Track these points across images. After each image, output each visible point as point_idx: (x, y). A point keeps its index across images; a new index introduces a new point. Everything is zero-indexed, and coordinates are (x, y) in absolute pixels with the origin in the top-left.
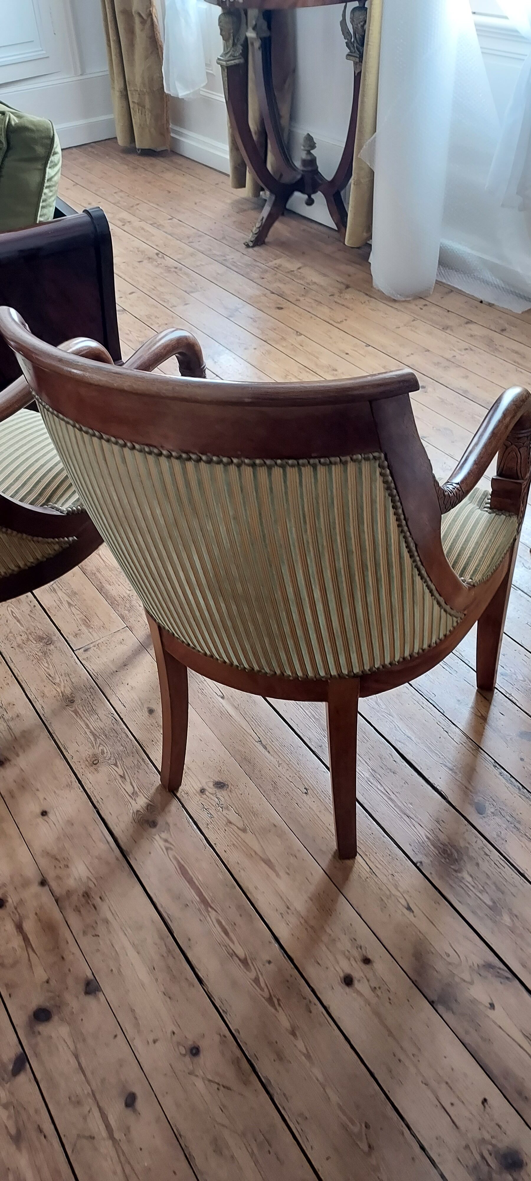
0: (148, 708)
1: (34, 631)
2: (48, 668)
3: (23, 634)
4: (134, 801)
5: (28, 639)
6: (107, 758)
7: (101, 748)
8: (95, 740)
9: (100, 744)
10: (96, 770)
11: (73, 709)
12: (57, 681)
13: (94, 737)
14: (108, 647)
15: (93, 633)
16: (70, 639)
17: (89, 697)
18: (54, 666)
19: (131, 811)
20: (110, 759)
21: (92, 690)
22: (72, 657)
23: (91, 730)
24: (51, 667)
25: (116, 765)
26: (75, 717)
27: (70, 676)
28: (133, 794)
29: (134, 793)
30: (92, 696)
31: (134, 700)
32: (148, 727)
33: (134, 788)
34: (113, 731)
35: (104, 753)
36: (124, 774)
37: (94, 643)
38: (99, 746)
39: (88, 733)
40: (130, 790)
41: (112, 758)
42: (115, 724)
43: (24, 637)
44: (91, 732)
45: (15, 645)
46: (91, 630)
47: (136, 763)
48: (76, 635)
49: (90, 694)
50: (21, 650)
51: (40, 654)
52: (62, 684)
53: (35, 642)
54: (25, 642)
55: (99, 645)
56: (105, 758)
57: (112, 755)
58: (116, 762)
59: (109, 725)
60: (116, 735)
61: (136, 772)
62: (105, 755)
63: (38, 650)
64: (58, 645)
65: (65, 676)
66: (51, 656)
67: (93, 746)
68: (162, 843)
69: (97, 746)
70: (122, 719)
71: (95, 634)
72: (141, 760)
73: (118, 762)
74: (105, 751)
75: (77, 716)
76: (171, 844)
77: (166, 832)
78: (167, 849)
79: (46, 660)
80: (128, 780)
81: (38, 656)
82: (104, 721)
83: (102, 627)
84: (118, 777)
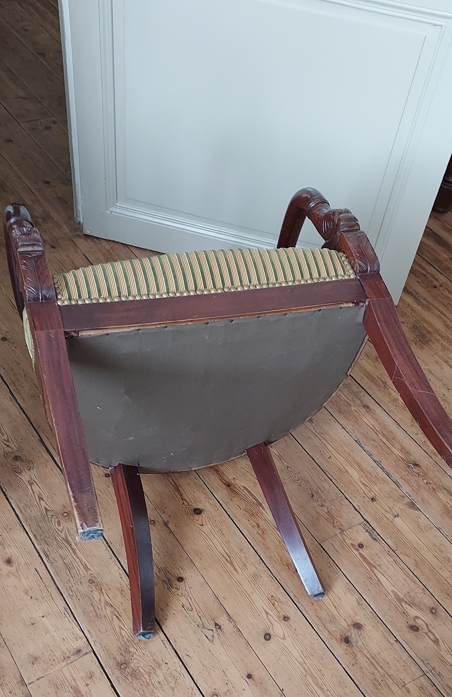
0: (12, 566)
1: (145, 688)
2: (120, 628)
3: (157, 684)
4: (32, 478)
5: (149, 674)
6: (55, 517)
7: (60, 528)
8: (66, 536)
9: (61, 532)
10: (65, 507)
11: (90, 572)
12: (109, 609)
13: (67, 539)
14: (51, 653)
15: (70, 679)
16: (98, 670)
17: (74, 585)
18: (114, 629)
19: (34, 470)
20: (52, 516)
21: (71, 594)
22: (95, 641)
23: (71, 547)
24: (118, 630)
25: (47, 510)
26: (87, 563)
27: (95, 614)
28: (33, 484)
29: (31, 484)
30: (71, 586)
31: (26, 577)
32: (13, 544)
33: (31, 488)
34: (48, 543)
35: (58, 522)
36: (40, 501)
37: (69, 662)
38: (62, 530)
39: (73, 544)
40: (35, 487)
41: (50, 516)
42: (46, 550)
43: (155, 680)
44: (70, 545)
45: (163, 666)
46: (73, 683)
47: (28, 510)
48: (91, 678)
49: (72, 588)
50: (155, 658)
51: (132, 649)
52: (103, 604)
53: (141, 669)
54: (152, 671)
55: (62, 658)
56: (57, 518)
57: (50, 520)
58: (46, 513)
59: (53, 551)
60: (46, 539)
61: (29, 501)
62: (57, 520)
63: (135, 656)
64: (112, 662)
65: (100, 614)
66: (120, 645)
67: (68, 530)
68: (11, 445)
69: (64, 530)
70: (40, 556)
71: (68, 675)
72: (23, 511)
73: (45, 512)
74: (56, 524)
75: (85, 564)
76: (4, 443)
77: (7, 452)
78: (8, 441)
79: (124, 641)
80: (36, 495)
81: (134, 647)
82: (58, 555)
83: (59, 686)
84: (45, 499)
